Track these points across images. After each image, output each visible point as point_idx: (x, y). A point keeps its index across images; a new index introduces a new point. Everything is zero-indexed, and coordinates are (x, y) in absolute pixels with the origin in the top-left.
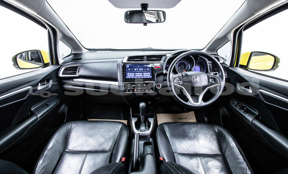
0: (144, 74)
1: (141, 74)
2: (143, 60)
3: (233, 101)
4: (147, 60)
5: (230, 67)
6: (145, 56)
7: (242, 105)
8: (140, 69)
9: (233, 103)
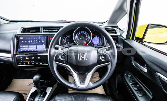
0: (38, 46)
1: (36, 46)
2: (39, 32)
3: (127, 74)
4: (44, 32)
5: (126, 39)
6: (42, 27)
7: (135, 81)
8: (34, 42)
9: (127, 76)
